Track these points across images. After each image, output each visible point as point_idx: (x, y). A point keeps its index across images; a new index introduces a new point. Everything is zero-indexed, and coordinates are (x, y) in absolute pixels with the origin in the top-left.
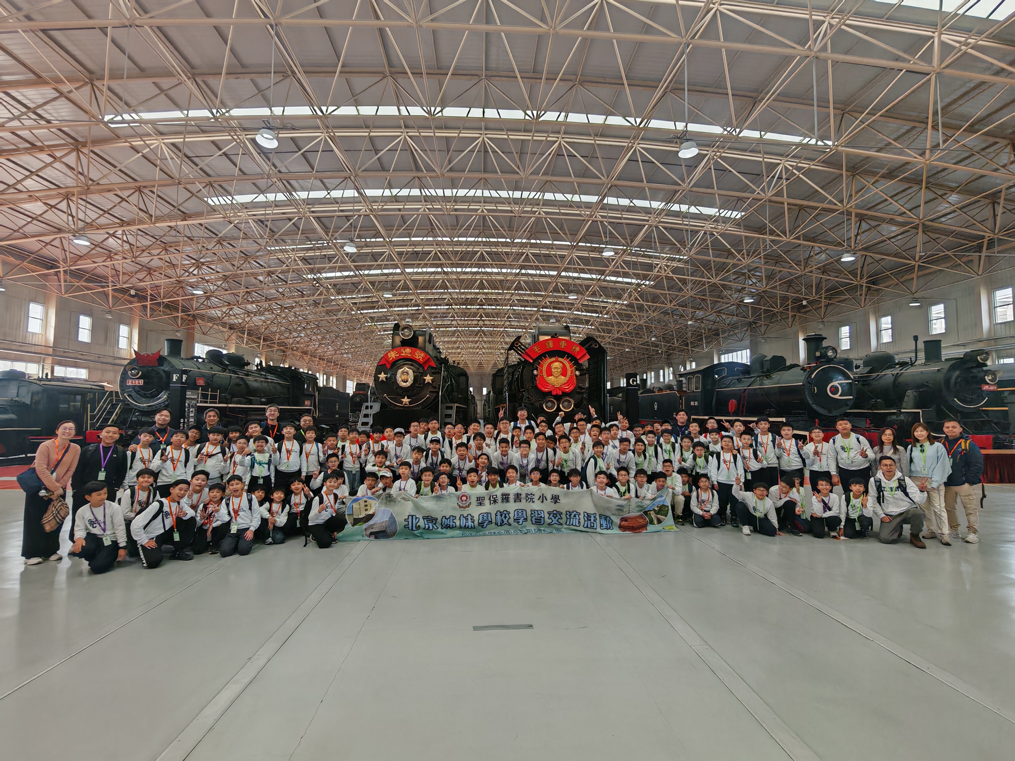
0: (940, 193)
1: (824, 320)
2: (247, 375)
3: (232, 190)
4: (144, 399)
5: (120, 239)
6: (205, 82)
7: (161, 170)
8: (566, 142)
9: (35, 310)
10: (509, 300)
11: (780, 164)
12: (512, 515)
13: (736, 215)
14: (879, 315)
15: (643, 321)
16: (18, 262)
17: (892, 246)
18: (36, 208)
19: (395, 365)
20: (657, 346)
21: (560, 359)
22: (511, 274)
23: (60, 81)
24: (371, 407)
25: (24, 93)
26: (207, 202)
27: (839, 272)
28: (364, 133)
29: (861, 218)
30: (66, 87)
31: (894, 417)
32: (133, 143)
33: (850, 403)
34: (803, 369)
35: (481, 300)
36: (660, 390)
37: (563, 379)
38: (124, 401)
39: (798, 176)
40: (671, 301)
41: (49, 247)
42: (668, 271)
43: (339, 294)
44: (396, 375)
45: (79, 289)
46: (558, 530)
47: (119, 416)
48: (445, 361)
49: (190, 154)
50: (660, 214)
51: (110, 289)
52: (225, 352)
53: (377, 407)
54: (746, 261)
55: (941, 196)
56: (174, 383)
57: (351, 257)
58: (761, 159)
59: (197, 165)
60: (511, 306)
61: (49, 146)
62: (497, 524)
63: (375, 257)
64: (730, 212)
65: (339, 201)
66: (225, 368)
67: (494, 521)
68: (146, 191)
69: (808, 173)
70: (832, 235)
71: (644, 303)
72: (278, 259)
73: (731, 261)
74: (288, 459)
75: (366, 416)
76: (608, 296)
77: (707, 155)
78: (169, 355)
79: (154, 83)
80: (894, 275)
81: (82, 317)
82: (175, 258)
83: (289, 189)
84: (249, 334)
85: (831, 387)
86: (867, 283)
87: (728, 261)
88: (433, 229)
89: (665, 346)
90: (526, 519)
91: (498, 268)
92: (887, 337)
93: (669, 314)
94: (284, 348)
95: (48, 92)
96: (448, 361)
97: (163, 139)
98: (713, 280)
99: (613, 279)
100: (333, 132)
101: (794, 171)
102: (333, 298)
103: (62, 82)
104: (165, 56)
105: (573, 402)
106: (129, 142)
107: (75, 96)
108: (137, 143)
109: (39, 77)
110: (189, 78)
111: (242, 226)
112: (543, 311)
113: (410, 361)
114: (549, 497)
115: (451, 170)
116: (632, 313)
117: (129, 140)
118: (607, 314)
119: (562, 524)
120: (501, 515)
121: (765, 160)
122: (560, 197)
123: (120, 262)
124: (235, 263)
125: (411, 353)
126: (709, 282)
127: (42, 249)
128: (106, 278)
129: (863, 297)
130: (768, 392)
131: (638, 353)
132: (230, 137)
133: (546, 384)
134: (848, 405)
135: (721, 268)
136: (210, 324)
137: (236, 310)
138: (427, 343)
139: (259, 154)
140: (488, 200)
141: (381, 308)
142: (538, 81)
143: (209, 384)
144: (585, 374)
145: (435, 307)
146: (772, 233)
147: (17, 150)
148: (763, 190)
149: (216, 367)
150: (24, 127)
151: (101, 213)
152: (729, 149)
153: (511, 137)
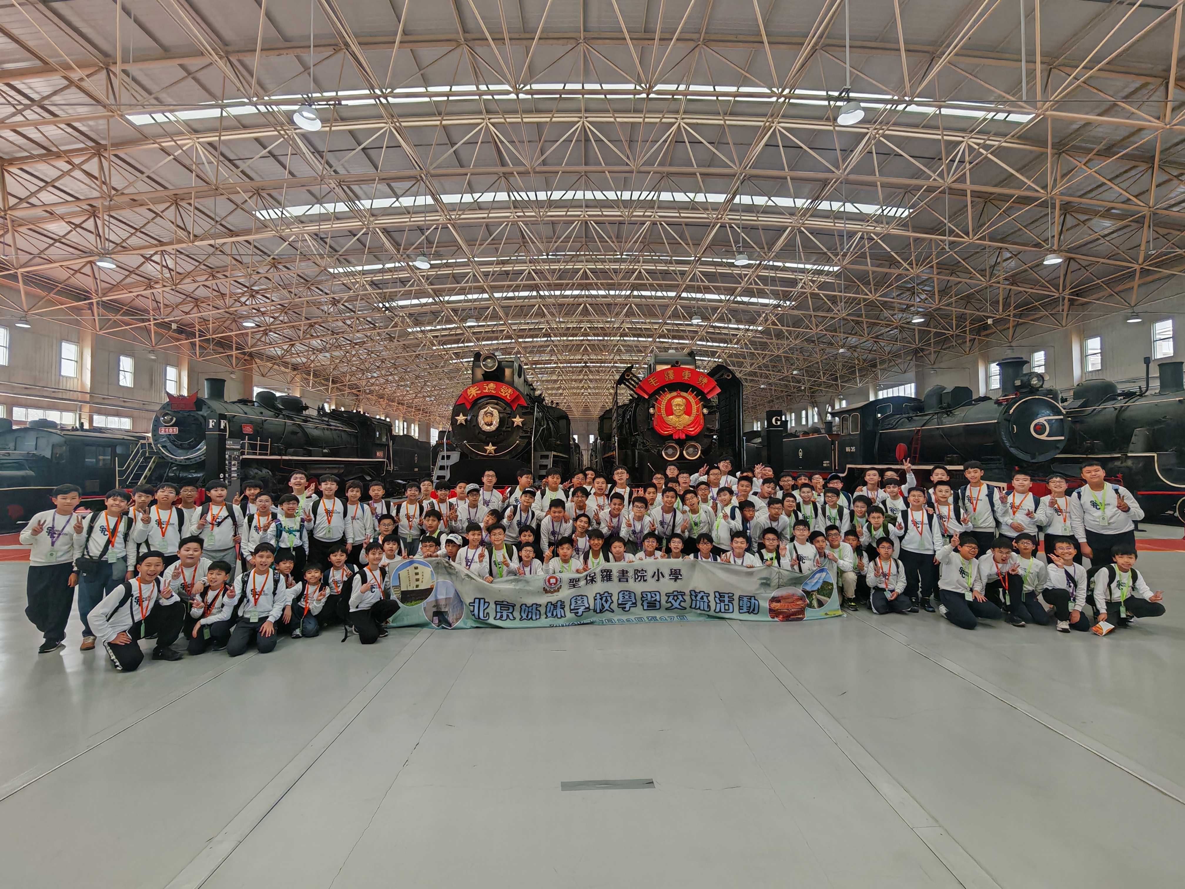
0: (1175, 173)
1: (1013, 344)
2: (306, 421)
3: (282, 199)
4: (180, 451)
5: (158, 263)
6: (239, 61)
7: (197, 176)
8: (686, 124)
9: (69, 350)
10: (619, 328)
11: (963, 142)
12: (615, 598)
13: (903, 213)
14: (1085, 335)
15: (781, 351)
16: (43, 294)
17: (1104, 246)
18: (58, 228)
19: (476, 404)
20: (799, 382)
21: (684, 394)
22: (620, 296)
23: (68, 68)
24: (448, 457)
25: (33, 85)
26: (255, 216)
27: (1034, 283)
28: (435, 122)
29: (1067, 209)
30: (76, 75)
31: (1117, 463)
32: (163, 144)
33: (1061, 446)
34: (998, 403)
35: (585, 329)
36: (806, 433)
37: (686, 419)
38: (158, 453)
39: (986, 157)
40: (817, 326)
41: (78, 275)
42: (814, 287)
43: (416, 325)
44: (477, 416)
45: (116, 324)
46: (681, 616)
47: (153, 471)
48: (540, 399)
49: (232, 157)
50: (804, 215)
51: (152, 323)
52: (278, 394)
53: (455, 457)
54: (914, 271)
55: (1177, 176)
56: (210, 430)
57: (428, 279)
58: (940, 137)
59: (237, 167)
60: (621, 336)
61: (66, 152)
62: (595, 611)
63: (457, 278)
64: (895, 209)
65: (411, 210)
66: (278, 412)
67: (592, 607)
68: (183, 204)
69: (999, 152)
70: (1030, 234)
71: (784, 329)
72: (343, 284)
73: (896, 272)
74: (329, 522)
75: (442, 468)
76: (739, 322)
77: (865, 134)
78: (209, 398)
79: (181, 66)
80: (1107, 283)
81: (122, 358)
82: (225, 285)
83: (352, 197)
84: (315, 375)
85: (1036, 425)
86: (1072, 294)
87: (892, 271)
88: (525, 243)
89: (809, 381)
90: (635, 604)
91: (605, 290)
92: (1094, 363)
93: (813, 342)
94: (357, 391)
95: (57, 81)
96: (544, 400)
97: (198, 138)
98: (871, 297)
99: (746, 299)
100: (398, 121)
101: (981, 150)
102: (410, 330)
103: (70, 68)
104: (191, 30)
105: (699, 447)
106: (159, 143)
107: (86, 84)
108: (168, 144)
109: (46, 63)
110: (221, 58)
111: (299, 245)
112: (660, 342)
113: (495, 399)
114: (667, 573)
115: (544, 163)
116: (768, 341)
117: (158, 141)
118: (737, 343)
119: (685, 609)
120: (601, 599)
121: (945, 138)
122: (680, 197)
123: (160, 290)
124: (293, 290)
125: (495, 389)
126: (865, 300)
127: (69, 277)
128: (147, 311)
129: (1065, 313)
130: (949, 433)
131: (775, 390)
132: (276, 133)
133: (666, 425)
134: (1058, 448)
135: (881, 281)
136: (269, 365)
137: (299, 347)
138: (516, 377)
139: (313, 153)
140: (590, 204)
141: (467, 342)
142: (650, 42)
143: (258, 432)
144: (715, 412)
145: (531, 340)
146: (951, 232)
147: (31, 157)
148: (941, 175)
149: (266, 412)
150: (28, 123)
151: (133, 231)
152: (894, 124)
153: (618, 120)
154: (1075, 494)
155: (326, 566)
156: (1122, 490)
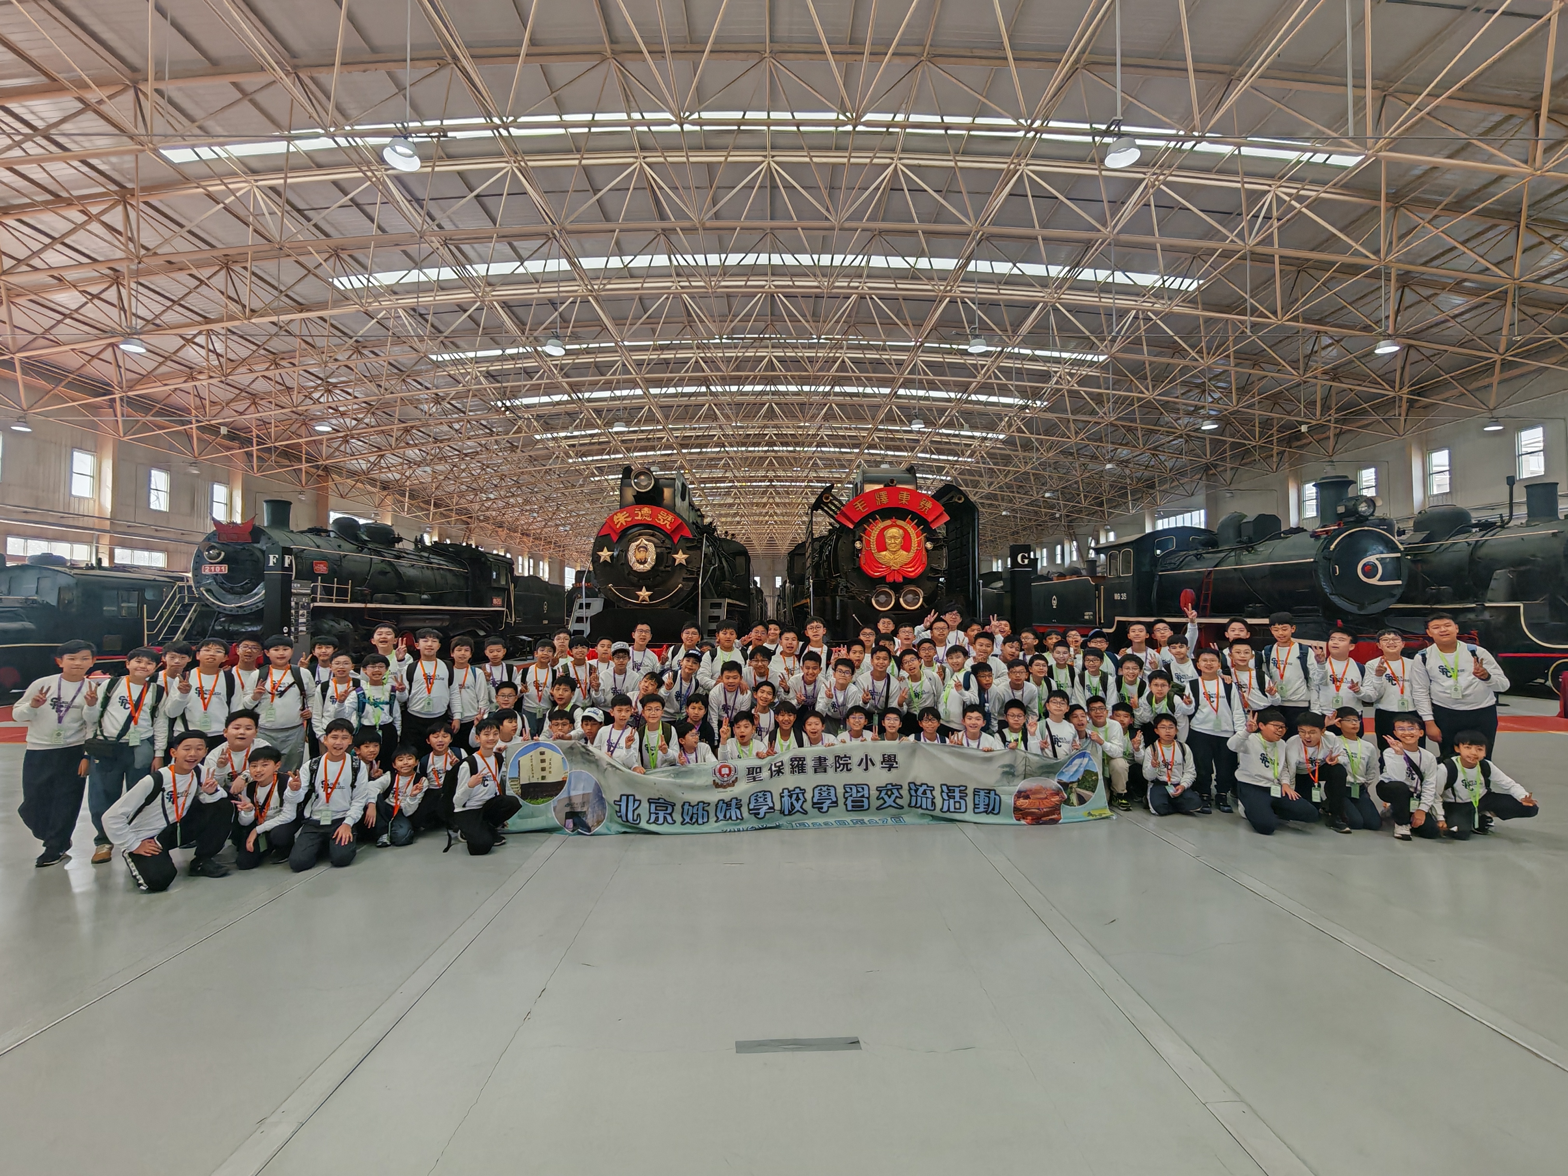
0: (1548, 234)
1: (1334, 458)
2: (398, 557)
3: (368, 262)
4: (230, 596)
5: (202, 347)
6: (312, 78)
7: (255, 231)
8: (905, 166)
9: (83, 462)
10: (815, 436)
11: (1269, 191)
12: (808, 795)
13: (1190, 285)
14: (1429, 447)
15: (1029, 466)
16: (49, 387)
17: (1455, 329)
18: (68, 299)
19: (625, 535)
20: (1052, 507)
21: (900, 522)
22: (816, 393)
23: (84, 86)
24: (588, 606)
25: (35, 109)
26: (332, 284)
27: (1361, 378)
28: (572, 161)
29: (1405, 281)
30: (94, 95)
31: (1472, 616)
32: (210, 189)
33: (1398, 592)
34: (1315, 536)
35: (771, 437)
36: (1061, 575)
37: (904, 556)
38: (201, 599)
39: (1300, 212)
40: (1077, 433)
41: (96, 362)
42: (1073, 382)
43: (546, 430)
44: (627, 551)
45: (146, 427)
46: (896, 817)
47: (194, 624)
48: (710, 529)
49: (301, 205)
50: (1059, 287)
51: (194, 426)
52: (362, 521)
53: (597, 605)
54: (1205, 362)
55: (1550, 239)
56: (271, 568)
57: (562, 369)
58: (1239, 185)
59: (309, 220)
60: (817, 446)
61: (80, 198)
62: (782, 812)
63: (600, 368)
64: (1179, 280)
65: (540, 278)
66: (361, 546)
67: (778, 807)
68: (237, 268)
69: (1316, 205)
70: (1357, 314)
71: (1033, 437)
72: (450, 376)
73: (1180, 363)
74: (429, 691)
75: (580, 620)
76: (973, 428)
77: (1141, 181)
78: (270, 526)
79: (234, 84)
80: (1457, 379)
81: (154, 473)
82: (292, 376)
83: (461, 260)
84: (412, 497)
85: (1365, 565)
86: (1411, 393)
87: (1176, 361)
88: (691, 322)
89: (1066, 506)
90: (835, 803)
91: (797, 385)
92: (1441, 484)
93: (1072, 454)
94: (466, 517)
95: (70, 104)
96: (715, 530)
97: (256, 181)
98: (1147, 395)
99: (983, 398)
100: (524, 160)
101: (1293, 202)
102: (538, 437)
103: (87, 87)
104: (247, 36)
105: (921, 593)
106: (204, 187)
107: (108, 108)
108: (216, 188)
109: (54, 80)
110: (288, 74)
111: (390, 323)
112: (870, 454)
113: (650, 528)
114: (878, 759)
115: (717, 216)
116: (1012, 453)
117: (203, 184)
118: (971, 456)
119: (902, 807)
120: (790, 796)
121: (1246, 186)
122: (897, 262)
123: (205, 383)
124: (382, 384)
125: (651, 516)
126: (1140, 399)
127: (84, 365)
128: (187, 411)
129: (1402, 418)
130: (1249, 576)
131: (1021, 519)
132: (361, 174)
133: (876, 563)
134: (1393, 596)
135: (1161, 375)
136: (350, 482)
137: (391, 459)
138: (678, 500)
139: (409, 201)
140: (778, 270)
141: (614, 453)
142: (858, 57)
143: (334, 571)
144: (941, 547)
145: (698, 450)
146: (1254, 311)
147: (34, 204)
148: (1241, 235)
149: (346, 545)
150: (28, 159)
151: (169, 303)
152: (1180, 168)
153: (815, 160)
154: (1418, 657)
155: (423, 751)
156: (1481, 651)
